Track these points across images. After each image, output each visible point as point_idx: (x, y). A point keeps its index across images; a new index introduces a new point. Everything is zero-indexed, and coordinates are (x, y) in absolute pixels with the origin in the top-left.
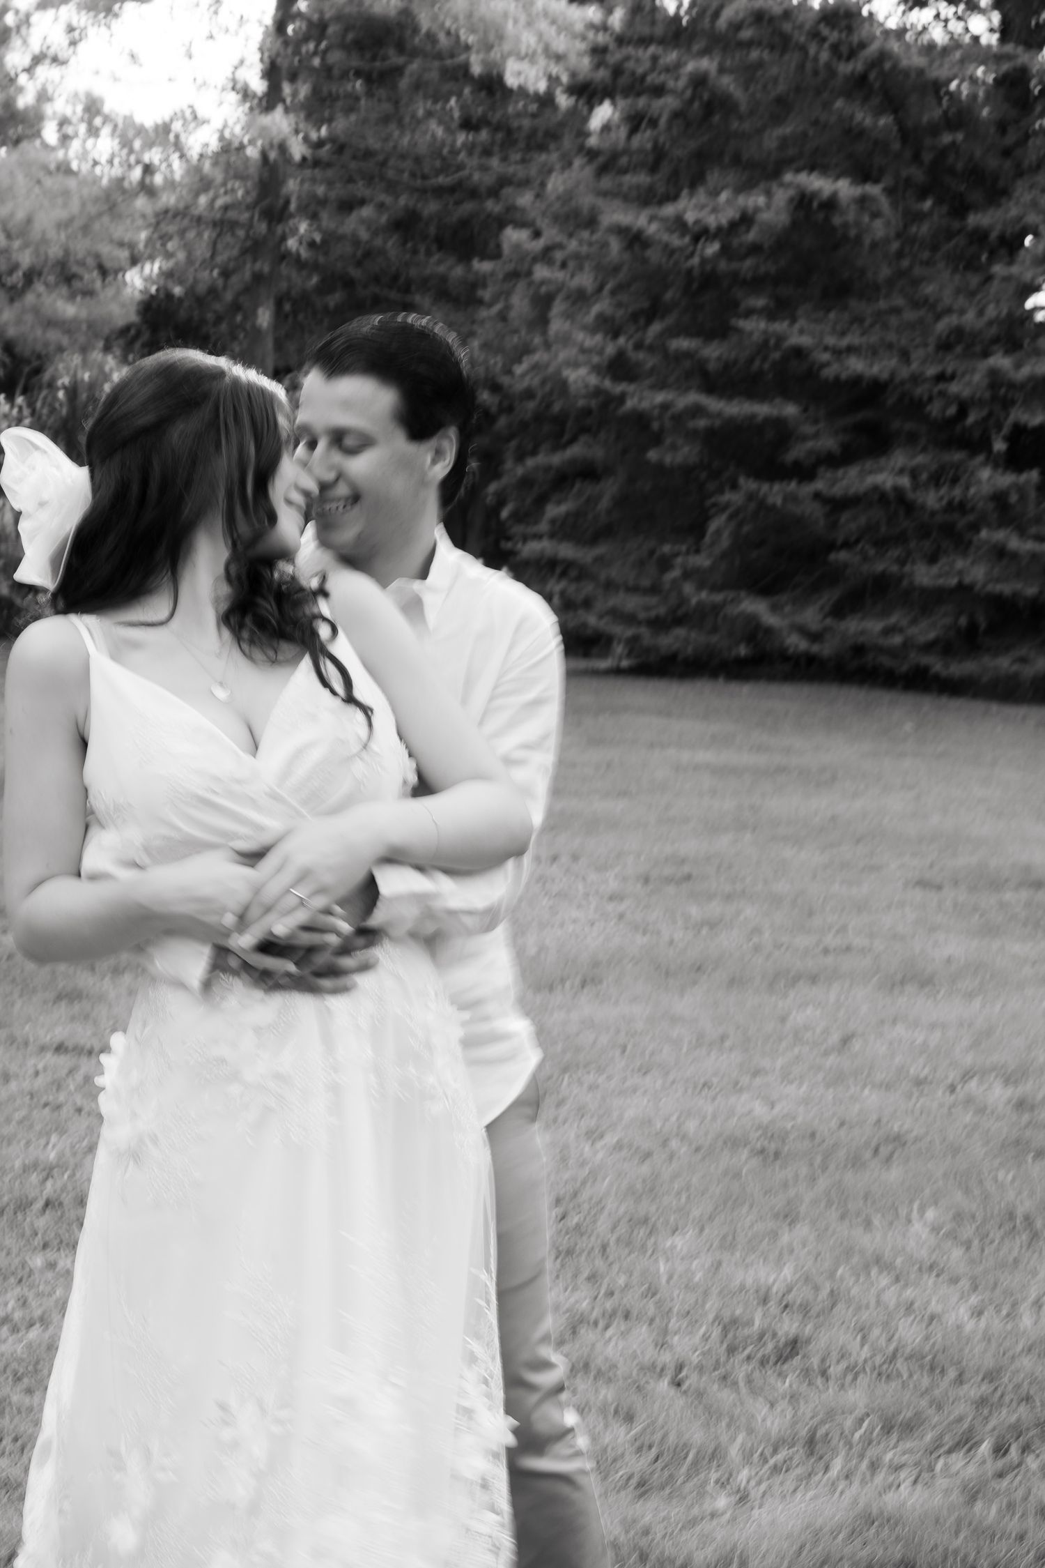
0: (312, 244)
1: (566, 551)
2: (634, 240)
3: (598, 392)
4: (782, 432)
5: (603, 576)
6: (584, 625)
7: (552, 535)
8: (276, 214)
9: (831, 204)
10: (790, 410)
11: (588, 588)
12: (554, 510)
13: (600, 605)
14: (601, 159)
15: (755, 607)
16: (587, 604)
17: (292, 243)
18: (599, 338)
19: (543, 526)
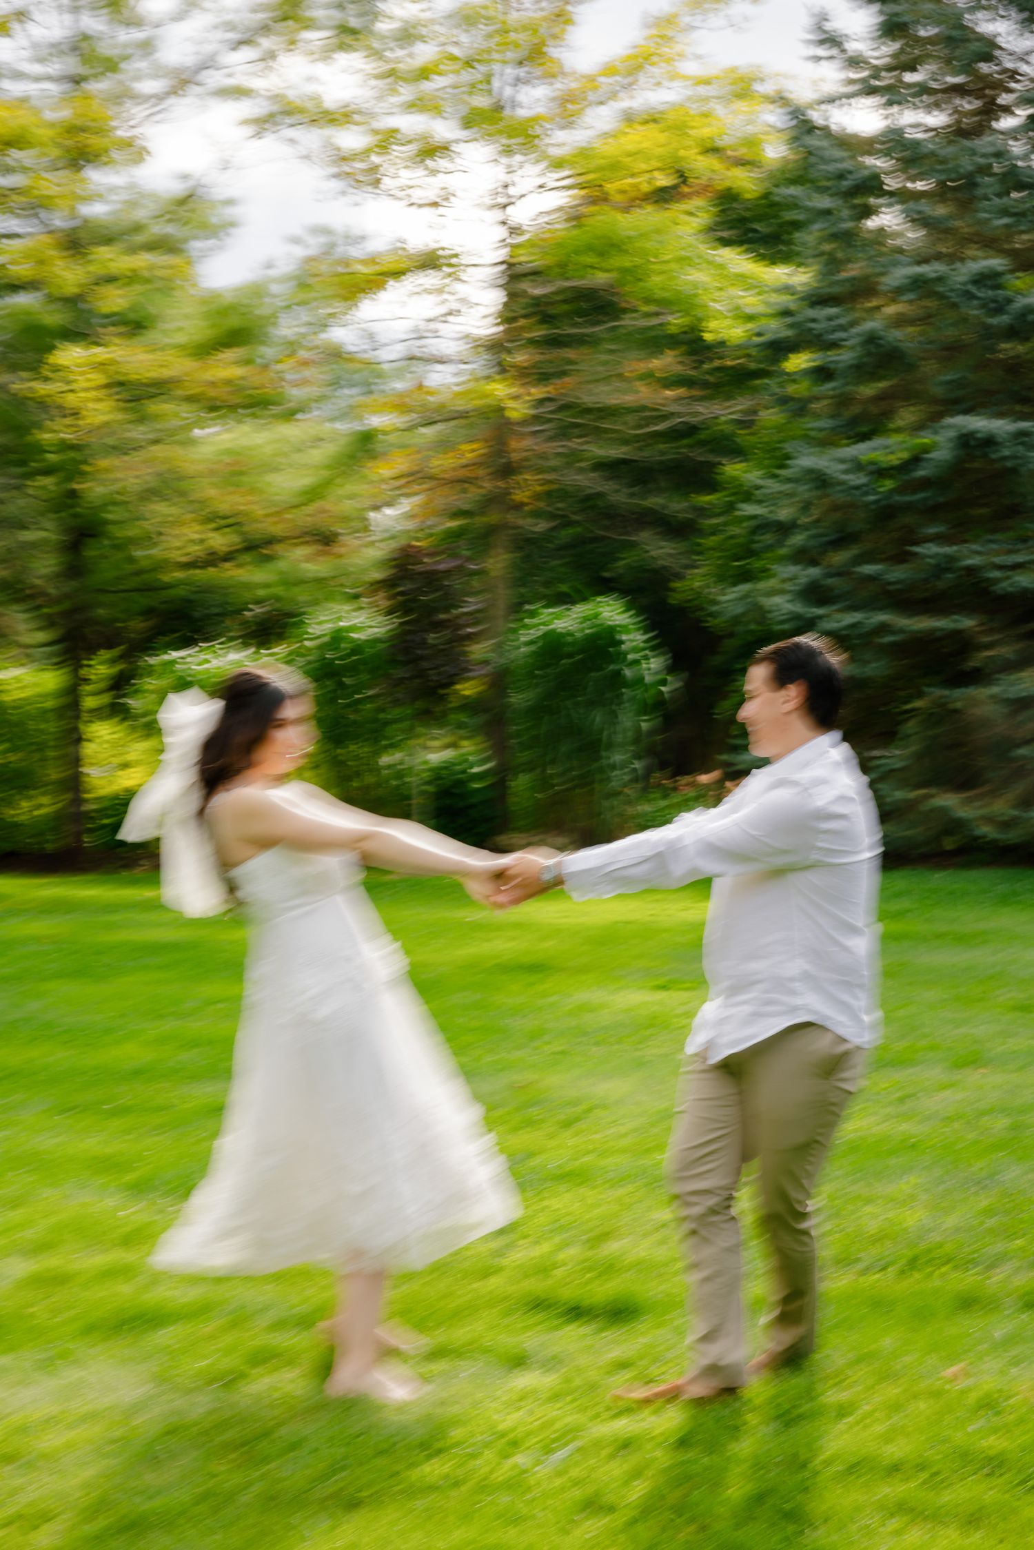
0: (539, 497)
2: (820, 481)
4: (962, 644)
8: (507, 471)
9: (989, 442)
10: (967, 623)
14: (794, 405)
15: (948, 801)
18: (794, 568)
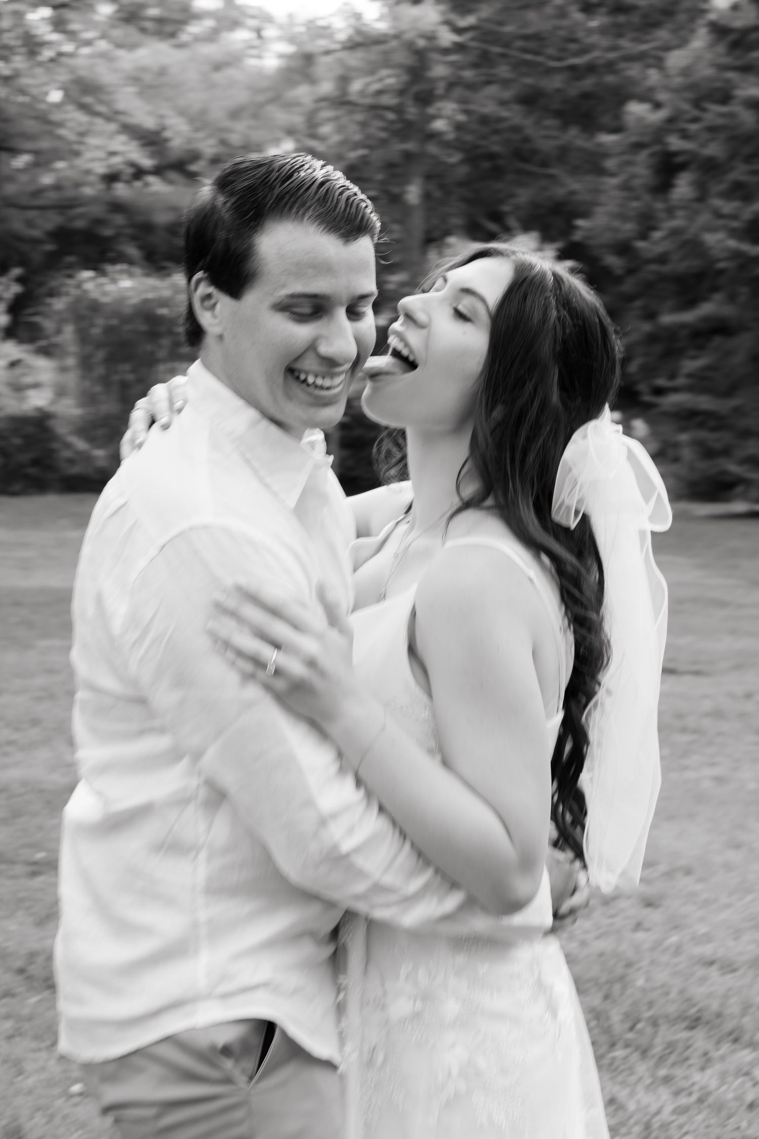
0: (459, 127)
1: (705, 402)
3: (736, 255)
5: (741, 426)
6: (724, 472)
7: (689, 389)
8: (425, 99)
11: (728, 437)
12: (690, 365)
13: (738, 453)
14: (732, 37)
16: (726, 452)
17: (439, 125)
19: (681, 381)
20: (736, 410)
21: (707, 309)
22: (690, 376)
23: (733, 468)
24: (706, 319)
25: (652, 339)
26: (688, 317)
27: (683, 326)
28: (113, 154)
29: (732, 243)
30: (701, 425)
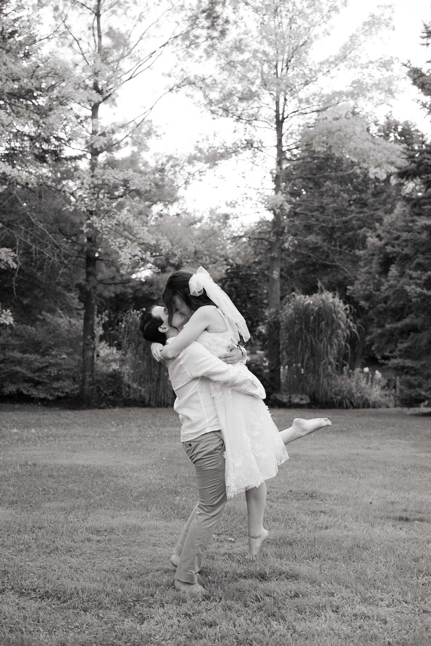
1: (408, 363)
3: (421, 295)
5: (426, 373)
6: (420, 395)
7: (401, 357)
8: (280, 233)
11: (420, 379)
12: (401, 346)
13: (425, 386)
14: (413, 202)
16: (420, 386)
17: (286, 245)
18: (419, 272)
19: (397, 353)
20: (423, 366)
21: (407, 321)
22: (400, 351)
23: (423, 393)
24: (407, 325)
25: (382, 335)
26: (399, 325)
27: (395, 329)
28: (134, 256)
29: (419, 290)
30: (407, 373)
